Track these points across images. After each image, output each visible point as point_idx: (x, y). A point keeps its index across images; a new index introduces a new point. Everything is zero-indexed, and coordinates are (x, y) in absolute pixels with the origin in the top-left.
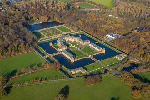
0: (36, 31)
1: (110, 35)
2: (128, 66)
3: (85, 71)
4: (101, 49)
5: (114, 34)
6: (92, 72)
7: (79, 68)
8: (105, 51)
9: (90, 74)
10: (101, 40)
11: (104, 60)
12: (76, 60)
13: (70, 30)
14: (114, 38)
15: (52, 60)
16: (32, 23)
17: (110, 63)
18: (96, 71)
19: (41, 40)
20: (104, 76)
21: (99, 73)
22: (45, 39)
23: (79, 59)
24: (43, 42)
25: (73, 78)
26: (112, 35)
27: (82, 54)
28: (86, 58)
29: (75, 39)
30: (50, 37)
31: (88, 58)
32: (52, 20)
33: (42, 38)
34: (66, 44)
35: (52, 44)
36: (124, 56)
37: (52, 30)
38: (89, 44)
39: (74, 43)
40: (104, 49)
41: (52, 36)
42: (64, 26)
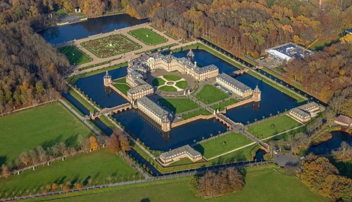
0: (69, 43)
1: (277, 49)
2: (324, 139)
3: (198, 157)
4: (249, 92)
5: (290, 46)
6: (220, 158)
7: (183, 147)
8: (259, 96)
9: (213, 164)
10: (251, 66)
11: (255, 123)
12: (174, 125)
13: (166, 37)
14: (288, 58)
15: (108, 125)
16: (60, 22)
17: (273, 131)
18: (230, 157)
19: (80, 70)
20: (252, 169)
21: (239, 160)
22: (92, 67)
23: (184, 122)
24: (87, 75)
25: (162, 178)
26: (283, 50)
27: (195, 106)
28: (204, 117)
29: (176, 65)
30: (108, 59)
31: (210, 117)
32: (115, 12)
33: (85, 62)
34: (150, 79)
35: (109, 80)
36: (313, 109)
37: (115, 38)
38: (214, 79)
39: (173, 76)
40: (257, 89)
41: (112, 58)
42: (150, 28)
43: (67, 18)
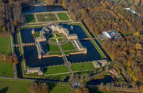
0: (32, 14)
3: (41, 73)
6: (51, 76)
9: (46, 78)
11: (76, 64)
12: (44, 57)
14: (110, 37)
15: (20, 51)
17: (81, 69)
18: (55, 76)
19: (28, 25)
20: (59, 85)
21: (58, 79)
22: (35, 24)
23: (49, 56)
24: (28, 28)
26: (110, 33)
27: (58, 50)
28: (58, 56)
30: (41, 23)
31: (61, 56)
32: (59, 4)
36: (104, 63)
37: (50, 15)
38: (74, 40)
41: (43, 23)
42: (67, 13)
43: (39, 4)
